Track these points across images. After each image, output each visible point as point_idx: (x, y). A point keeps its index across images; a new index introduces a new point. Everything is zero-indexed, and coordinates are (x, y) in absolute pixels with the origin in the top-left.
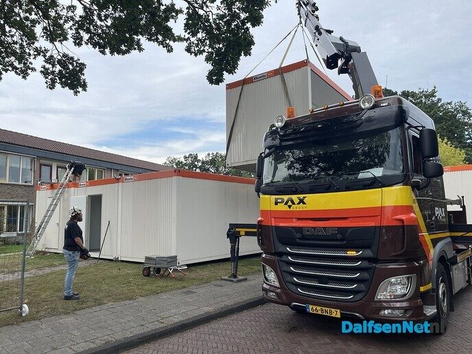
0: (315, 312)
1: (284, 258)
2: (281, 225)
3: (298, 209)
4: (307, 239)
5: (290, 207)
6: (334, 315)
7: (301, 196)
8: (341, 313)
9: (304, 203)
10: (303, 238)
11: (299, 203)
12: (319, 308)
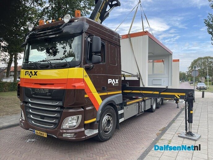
0: (37, 134)
1: (27, 105)
2: (27, 87)
3: (34, 78)
4: (37, 95)
5: (31, 76)
6: (44, 136)
7: (36, 71)
8: (47, 135)
9: (36, 75)
10: (35, 94)
11: (34, 75)
12: (39, 132)
